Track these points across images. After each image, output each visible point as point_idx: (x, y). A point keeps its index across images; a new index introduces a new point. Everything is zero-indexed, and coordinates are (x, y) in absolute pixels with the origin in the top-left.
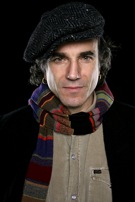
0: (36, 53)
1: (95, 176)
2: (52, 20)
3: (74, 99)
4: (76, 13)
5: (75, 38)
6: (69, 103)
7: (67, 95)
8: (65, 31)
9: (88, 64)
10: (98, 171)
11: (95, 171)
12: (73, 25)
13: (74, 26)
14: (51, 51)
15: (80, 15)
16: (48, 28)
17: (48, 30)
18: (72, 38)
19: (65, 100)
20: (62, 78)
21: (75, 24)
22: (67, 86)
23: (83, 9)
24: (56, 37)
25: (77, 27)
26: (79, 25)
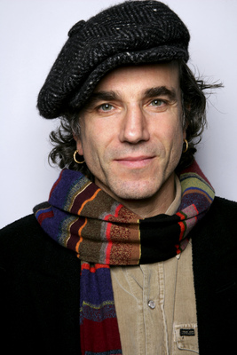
0: (60, 94)
1: (182, 342)
2: (90, 33)
3: (137, 183)
4: (135, 16)
5: (135, 57)
6: (128, 192)
7: (124, 175)
8: (114, 45)
9: (162, 114)
10: (189, 330)
11: (181, 330)
12: (128, 34)
13: (130, 37)
14: (90, 86)
15: (142, 19)
16: (82, 45)
17: (81, 49)
18: (128, 57)
19: (119, 184)
20: (110, 141)
21: (133, 33)
22: (122, 156)
23: (147, 9)
24: (98, 57)
25: (136, 39)
26: (140, 34)
